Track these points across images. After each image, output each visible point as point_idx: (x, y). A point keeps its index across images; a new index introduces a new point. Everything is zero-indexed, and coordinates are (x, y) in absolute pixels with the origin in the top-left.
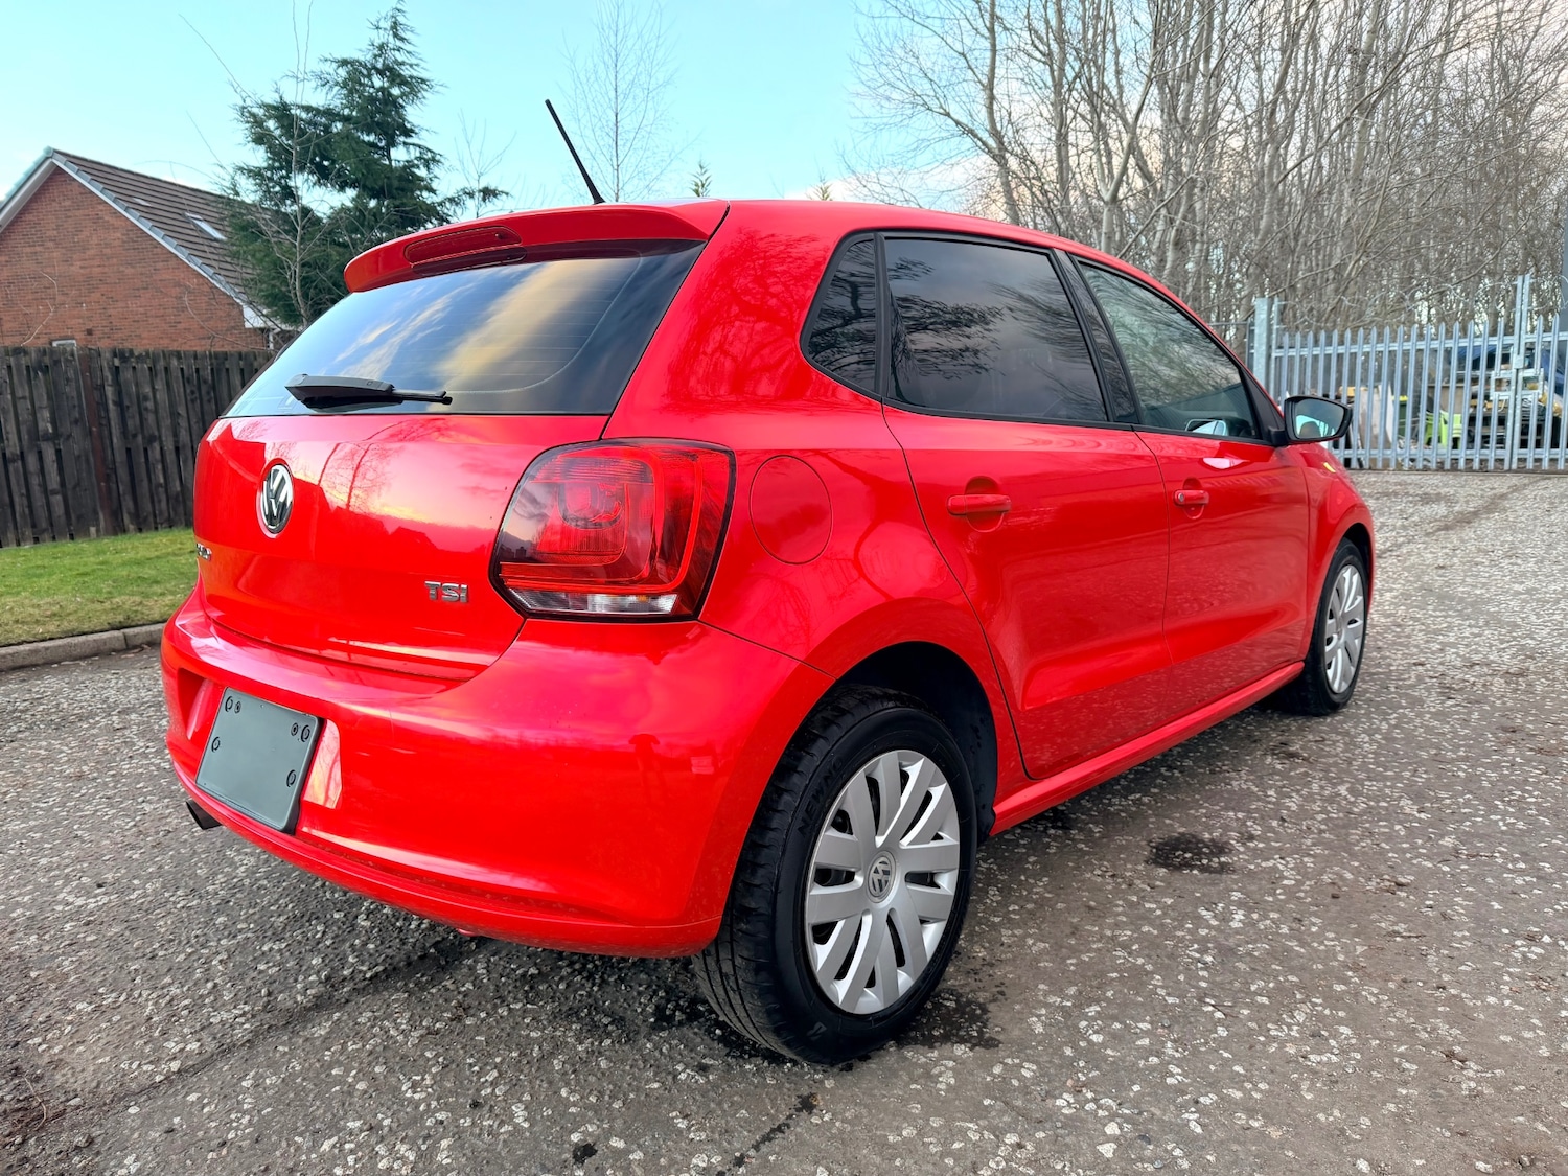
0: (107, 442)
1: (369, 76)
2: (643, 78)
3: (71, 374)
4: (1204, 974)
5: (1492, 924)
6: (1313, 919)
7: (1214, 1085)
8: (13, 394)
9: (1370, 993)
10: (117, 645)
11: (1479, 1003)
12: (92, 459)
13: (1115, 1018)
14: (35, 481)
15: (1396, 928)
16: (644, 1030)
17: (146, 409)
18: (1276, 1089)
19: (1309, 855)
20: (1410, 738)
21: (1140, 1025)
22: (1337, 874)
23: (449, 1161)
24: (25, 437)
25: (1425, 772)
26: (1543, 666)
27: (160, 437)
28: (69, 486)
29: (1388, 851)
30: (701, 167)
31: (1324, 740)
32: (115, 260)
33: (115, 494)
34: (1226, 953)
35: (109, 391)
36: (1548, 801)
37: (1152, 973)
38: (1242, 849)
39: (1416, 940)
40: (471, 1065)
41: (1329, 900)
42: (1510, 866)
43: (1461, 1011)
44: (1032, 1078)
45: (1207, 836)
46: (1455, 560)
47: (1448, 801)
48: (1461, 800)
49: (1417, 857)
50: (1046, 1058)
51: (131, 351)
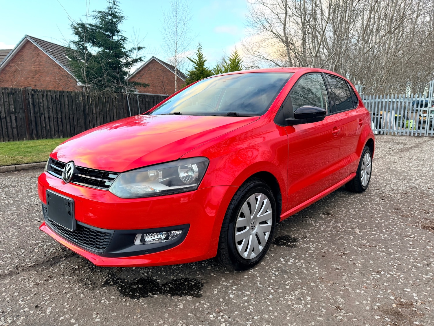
0: (29, 115)
1: (107, 16)
2: (183, 18)
3: (20, 95)
4: (273, 278)
5: (368, 267)
6: (314, 263)
7: (261, 313)
8: (4, 100)
9: (321, 287)
10: (13, 169)
11: (354, 292)
12: (25, 119)
13: (241, 290)
14: (9, 124)
15: (337, 267)
16: (99, 286)
17: (41, 106)
18: (280, 315)
19: (321, 243)
20: (366, 211)
21: (247, 293)
22: (327, 249)
23: (20, 324)
24: (7, 112)
25: (366, 221)
26: (414, 192)
27: (44, 114)
28: (18, 126)
29: (345, 243)
30: (199, 44)
31: (340, 210)
32: (43, 66)
33: (31, 129)
34: (284, 272)
35: (30, 100)
36: (400, 231)
37: (258, 277)
38: (301, 241)
39: (342, 271)
40: (43, 294)
41: (321, 257)
42: (380, 250)
43: (347, 294)
44: (207, 308)
45: (293, 236)
46: (400, 160)
47: (369, 229)
48: (374, 229)
49: (353, 246)
50: (214, 302)
51: (37, 90)
